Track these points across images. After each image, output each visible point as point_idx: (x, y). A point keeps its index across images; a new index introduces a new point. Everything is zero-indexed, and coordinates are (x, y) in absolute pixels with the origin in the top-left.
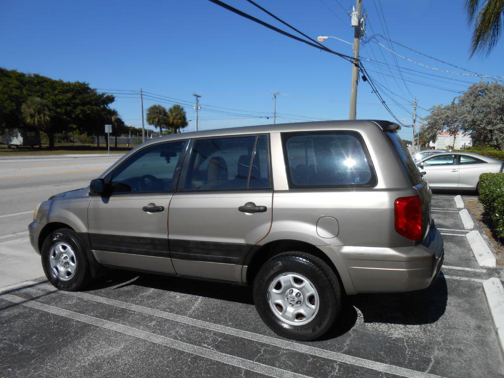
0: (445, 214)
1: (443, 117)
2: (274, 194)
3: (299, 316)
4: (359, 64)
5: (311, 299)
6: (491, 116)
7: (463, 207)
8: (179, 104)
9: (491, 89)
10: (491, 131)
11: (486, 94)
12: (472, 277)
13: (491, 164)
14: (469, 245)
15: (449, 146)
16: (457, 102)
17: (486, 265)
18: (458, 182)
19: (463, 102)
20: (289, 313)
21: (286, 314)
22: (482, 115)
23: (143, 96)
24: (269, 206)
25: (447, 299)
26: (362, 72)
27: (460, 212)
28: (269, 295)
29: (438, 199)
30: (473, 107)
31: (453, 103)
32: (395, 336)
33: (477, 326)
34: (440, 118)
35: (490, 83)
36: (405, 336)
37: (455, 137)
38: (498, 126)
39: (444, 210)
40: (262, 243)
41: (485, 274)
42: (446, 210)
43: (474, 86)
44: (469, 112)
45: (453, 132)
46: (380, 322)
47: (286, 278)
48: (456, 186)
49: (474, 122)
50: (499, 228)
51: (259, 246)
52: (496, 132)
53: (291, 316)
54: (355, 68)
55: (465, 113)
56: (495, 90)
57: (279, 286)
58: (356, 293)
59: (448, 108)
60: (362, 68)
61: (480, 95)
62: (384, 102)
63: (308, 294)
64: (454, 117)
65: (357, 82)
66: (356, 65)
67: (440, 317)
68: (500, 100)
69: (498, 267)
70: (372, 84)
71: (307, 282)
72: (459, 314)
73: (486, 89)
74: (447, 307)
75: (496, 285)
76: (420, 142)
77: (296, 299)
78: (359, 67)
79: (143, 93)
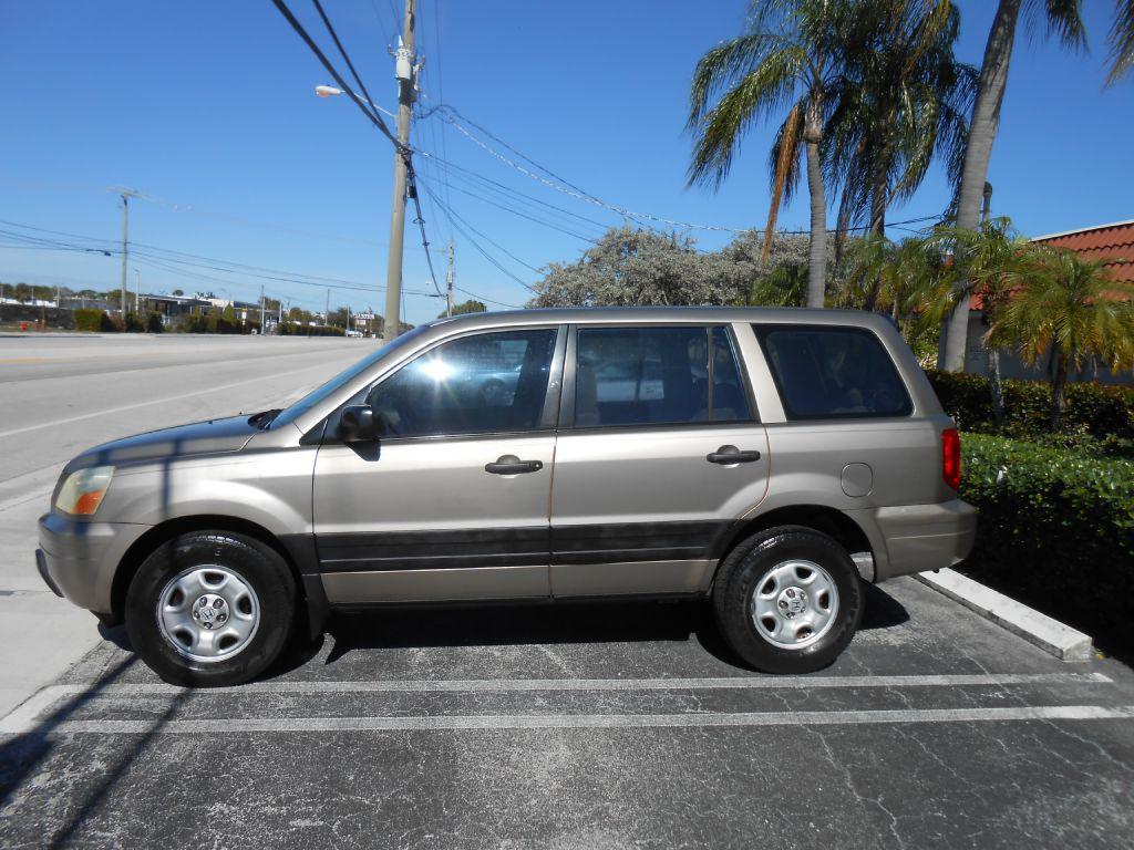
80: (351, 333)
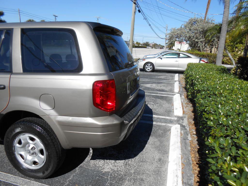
0: (168, 84)
1: (176, 34)
2: (11, 76)
3: (35, 163)
4: (136, 3)
5: (42, 152)
6: (197, 35)
7: (178, 80)
8: (44, 20)
9: (199, 21)
10: (197, 42)
11: (196, 23)
12: (168, 123)
13: (193, 58)
14: (173, 102)
15: (178, 49)
16: (183, 27)
17: (177, 115)
18: (178, 67)
19: (186, 27)
20: (28, 160)
21: (26, 161)
22: (194, 34)
23: (20, 13)
24: (7, 85)
25: (148, 139)
26: (138, 7)
27: (175, 83)
28: (14, 149)
29: (167, 76)
30: (190, 30)
31: (181, 27)
32: (105, 170)
33: (159, 159)
34: (175, 34)
35: (199, 18)
36: (112, 170)
37: (181, 45)
38: (201, 40)
39: (168, 81)
40: (4, 113)
41: (175, 120)
42: (169, 81)
43: (191, 19)
44: (188, 32)
45: (180, 42)
46: (100, 159)
47: (24, 137)
48: (177, 69)
49: (190, 37)
50: (189, 93)
51: (2, 114)
52: (199, 43)
53: (29, 163)
54: (134, 5)
55: (186, 33)
56: (200, 22)
57: (20, 143)
58: (71, 148)
59: (178, 30)
60: (138, 5)
61: (194, 24)
62: (150, 25)
63: (39, 148)
64: (181, 34)
65: (135, 12)
66: (135, 3)
67: (139, 153)
68: (202, 27)
69: (184, 116)
70: (143, 14)
71: (37, 140)
72: (152, 150)
73: (197, 21)
74: (146, 145)
75: (177, 130)
76: (168, 47)
77: (32, 152)
78: (136, 4)
79: (20, 11)
80: (149, 47)
